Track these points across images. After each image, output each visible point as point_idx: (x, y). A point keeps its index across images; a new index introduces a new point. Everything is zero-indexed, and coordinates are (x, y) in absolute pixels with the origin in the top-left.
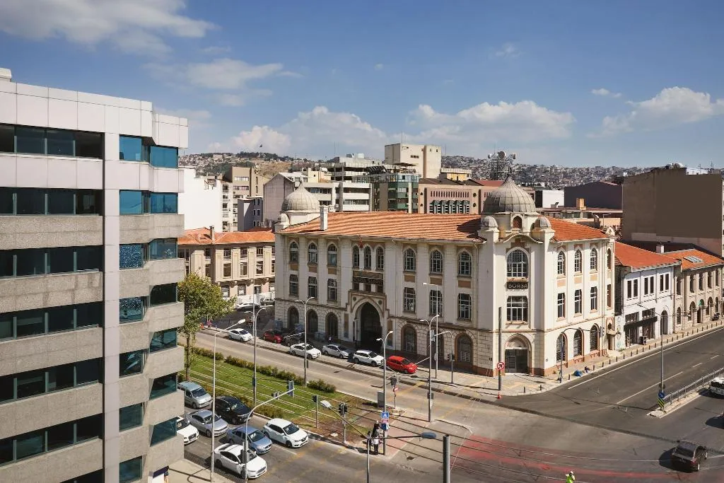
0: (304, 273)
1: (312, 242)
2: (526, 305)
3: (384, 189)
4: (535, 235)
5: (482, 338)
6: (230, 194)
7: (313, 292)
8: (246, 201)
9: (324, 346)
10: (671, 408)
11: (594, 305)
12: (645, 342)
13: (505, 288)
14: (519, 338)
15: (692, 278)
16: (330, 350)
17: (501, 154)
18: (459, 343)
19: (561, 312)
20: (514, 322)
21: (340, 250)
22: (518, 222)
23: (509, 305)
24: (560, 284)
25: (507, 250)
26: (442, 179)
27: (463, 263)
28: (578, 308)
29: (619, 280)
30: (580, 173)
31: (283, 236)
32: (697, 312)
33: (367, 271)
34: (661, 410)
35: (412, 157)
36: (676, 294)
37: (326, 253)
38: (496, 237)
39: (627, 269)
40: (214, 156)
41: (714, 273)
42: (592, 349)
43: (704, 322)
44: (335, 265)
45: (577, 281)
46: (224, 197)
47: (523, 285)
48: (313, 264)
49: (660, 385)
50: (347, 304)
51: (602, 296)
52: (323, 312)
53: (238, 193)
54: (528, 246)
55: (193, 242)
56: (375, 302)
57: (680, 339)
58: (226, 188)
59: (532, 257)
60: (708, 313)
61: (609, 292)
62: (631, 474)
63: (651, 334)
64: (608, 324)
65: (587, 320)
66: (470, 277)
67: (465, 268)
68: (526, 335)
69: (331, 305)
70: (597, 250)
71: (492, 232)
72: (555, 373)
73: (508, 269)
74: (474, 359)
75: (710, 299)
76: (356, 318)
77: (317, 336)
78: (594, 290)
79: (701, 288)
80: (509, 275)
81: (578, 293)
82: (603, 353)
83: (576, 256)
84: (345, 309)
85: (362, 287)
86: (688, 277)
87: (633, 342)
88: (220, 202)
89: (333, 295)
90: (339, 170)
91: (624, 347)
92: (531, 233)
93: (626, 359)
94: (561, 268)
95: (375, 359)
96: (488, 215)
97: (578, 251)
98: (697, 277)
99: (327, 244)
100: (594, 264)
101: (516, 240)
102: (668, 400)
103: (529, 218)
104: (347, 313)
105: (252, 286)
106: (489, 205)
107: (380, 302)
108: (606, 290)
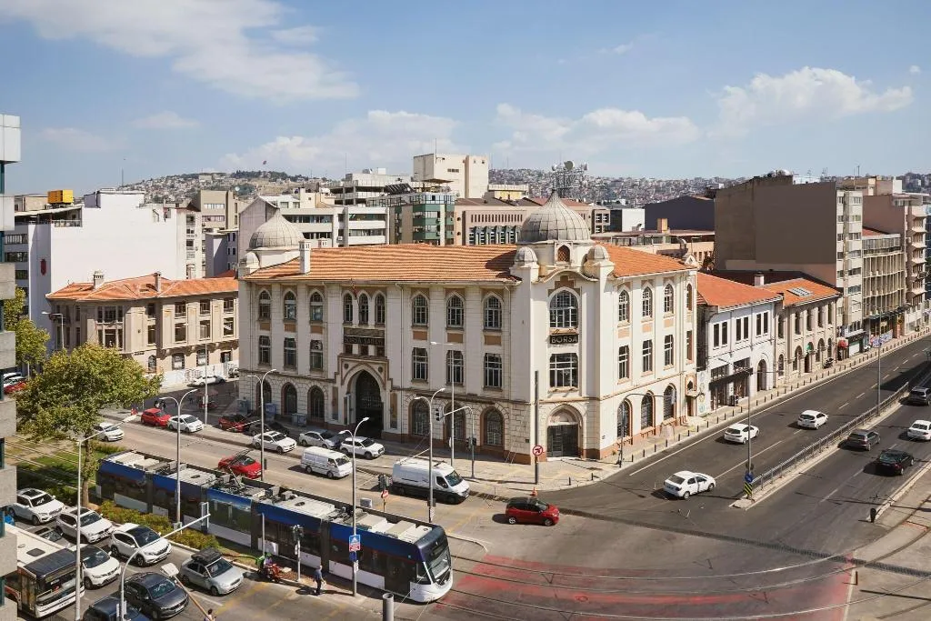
0: (278, 334)
1: (289, 290)
2: (575, 365)
3: (407, 214)
4: (587, 270)
5: (516, 412)
6: (198, 228)
7: (290, 360)
8: (217, 237)
9: (302, 435)
10: (760, 495)
11: (669, 359)
12: (737, 402)
13: (546, 344)
14: (566, 410)
15: (797, 316)
16: (308, 439)
17: (569, 165)
18: (486, 419)
19: (624, 371)
20: (559, 389)
21: (326, 300)
22: (565, 253)
23: (552, 366)
24: (622, 334)
25: (550, 291)
26: (489, 199)
27: (491, 312)
28: (647, 364)
29: (702, 324)
30: (676, 186)
31: (250, 283)
32: (804, 360)
33: (363, 327)
34: (747, 498)
35: (449, 170)
36: (777, 338)
37: (308, 306)
38: (534, 276)
39: (713, 309)
40: (200, 177)
41: (826, 308)
42: (666, 417)
43: (813, 371)
44: (320, 321)
45: (646, 329)
46: (188, 231)
47: (572, 338)
48: (290, 322)
49: (747, 465)
50: (336, 374)
51: (680, 347)
52: (305, 386)
53: (208, 225)
54: (578, 285)
55: (128, 296)
56: (373, 369)
57: (782, 396)
58: (191, 220)
59: (584, 301)
60: (818, 359)
61: (689, 341)
62: (698, 599)
63: (745, 392)
64: (688, 383)
65: (660, 380)
66: (500, 331)
67: (493, 320)
68: (574, 405)
69: (316, 375)
70: (673, 286)
71: (529, 269)
72: (614, 453)
73: (551, 317)
74: (506, 442)
75: (821, 342)
76: (348, 393)
77: (295, 419)
78: (668, 339)
79: (809, 328)
80: (552, 325)
81: (647, 344)
82: (681, 422)
83: (645, 295)
84: (333, 381)
85: (356, 349)
86: (793, 316)
87: (722, 404)
88: (184, 238)
89: (317, 362)
90: (349, 190)
91: (709, 411)
92: (583, 267)
93: (711, 427)
94: (624, 312)
95: (370, 449)
96: (525, 245)
97: (647, 290)
98: (804, 314)
99: (309, 293)
100: (669, 305)
101: (562, 277)
102: (758, 483)
103: (579, 248)
104: (336, 386)
105: (218, 352)
106: (527, 231)
107: (381, 370)
108: (686, 338)
